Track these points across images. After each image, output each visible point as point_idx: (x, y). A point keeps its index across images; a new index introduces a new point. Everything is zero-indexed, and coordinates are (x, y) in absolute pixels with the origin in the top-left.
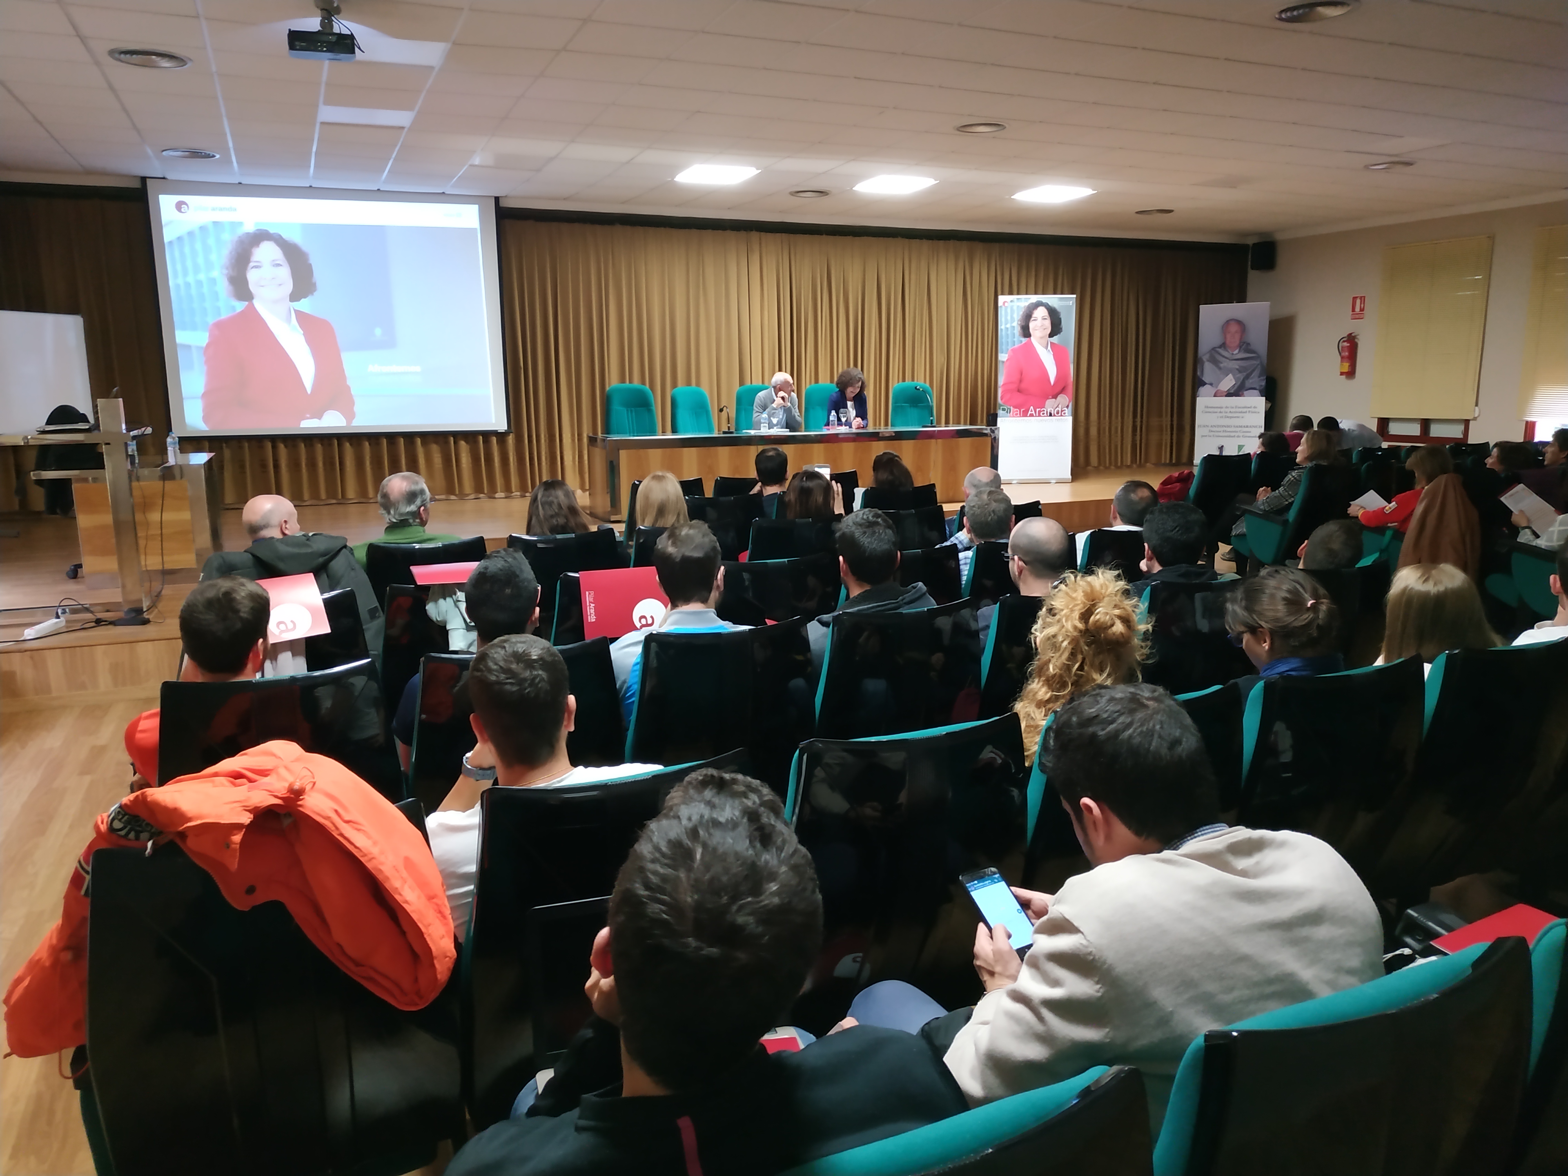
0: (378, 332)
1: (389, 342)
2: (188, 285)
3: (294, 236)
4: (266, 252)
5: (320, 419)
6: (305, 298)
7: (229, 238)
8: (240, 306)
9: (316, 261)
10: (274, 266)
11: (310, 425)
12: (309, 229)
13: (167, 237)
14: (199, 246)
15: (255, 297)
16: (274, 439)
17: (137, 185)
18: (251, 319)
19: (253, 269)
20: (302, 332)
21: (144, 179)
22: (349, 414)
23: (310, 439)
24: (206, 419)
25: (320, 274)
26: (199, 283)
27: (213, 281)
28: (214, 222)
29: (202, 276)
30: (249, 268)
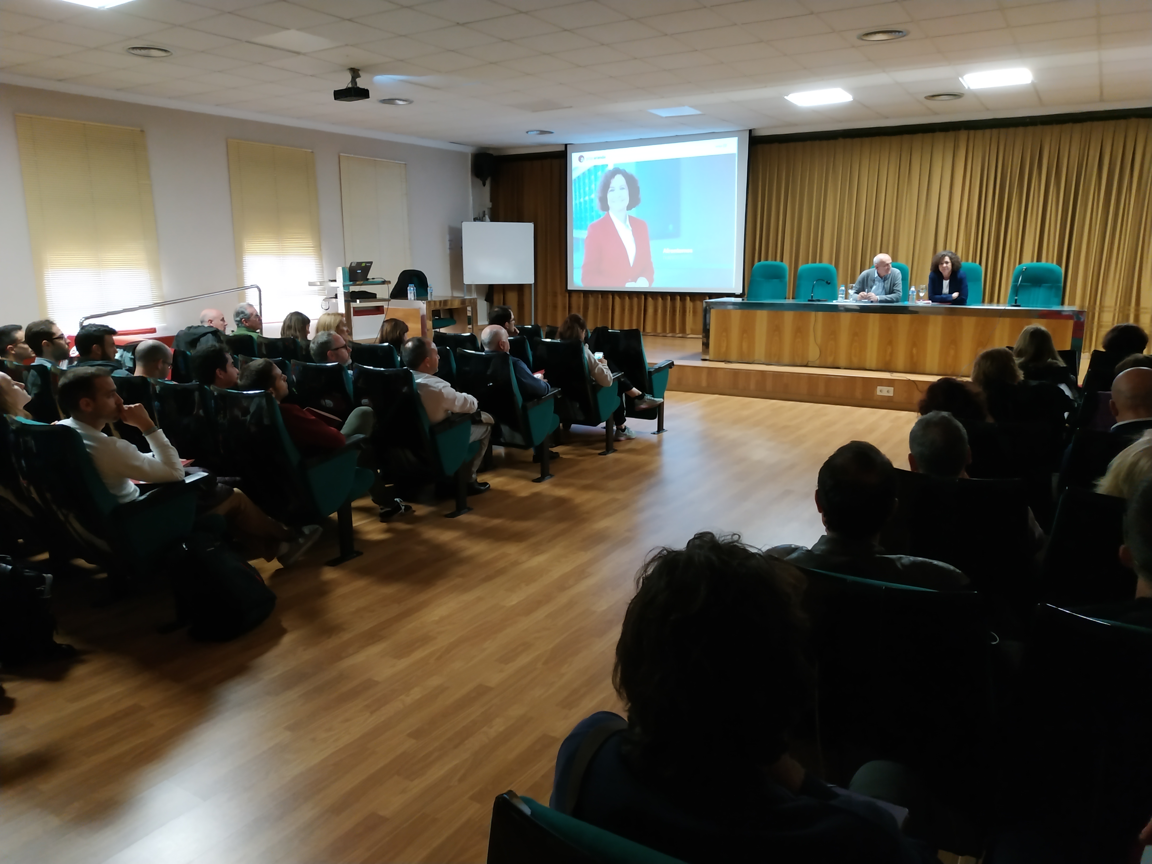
0: (671, 227)
1: (676, 234)
2: (580, 203)
3: (631, 170)
4: (619, 181)
5: (635, 282)
6: (634, 207)
7: (601, 175)
8: (603, 214)
9: (641, 185)
10: (620, 189)
11: (631, 286)
12: (640, 165)
13: (573, 178)
14: (587, 181)
15: (610, 209)
16: (614, 293)
17: (563, 149)
18: (608, 221)
19: (611, 192)
20: (631, 229)
21: (566, 145)
22: (651, 280)
23: (631, 294)
24: (583, 280)
25: (644, 193)
26: (585, 202)
27: (591, 200)
28: (595, 166)
29: (587, 198)
30: (609, 192)
